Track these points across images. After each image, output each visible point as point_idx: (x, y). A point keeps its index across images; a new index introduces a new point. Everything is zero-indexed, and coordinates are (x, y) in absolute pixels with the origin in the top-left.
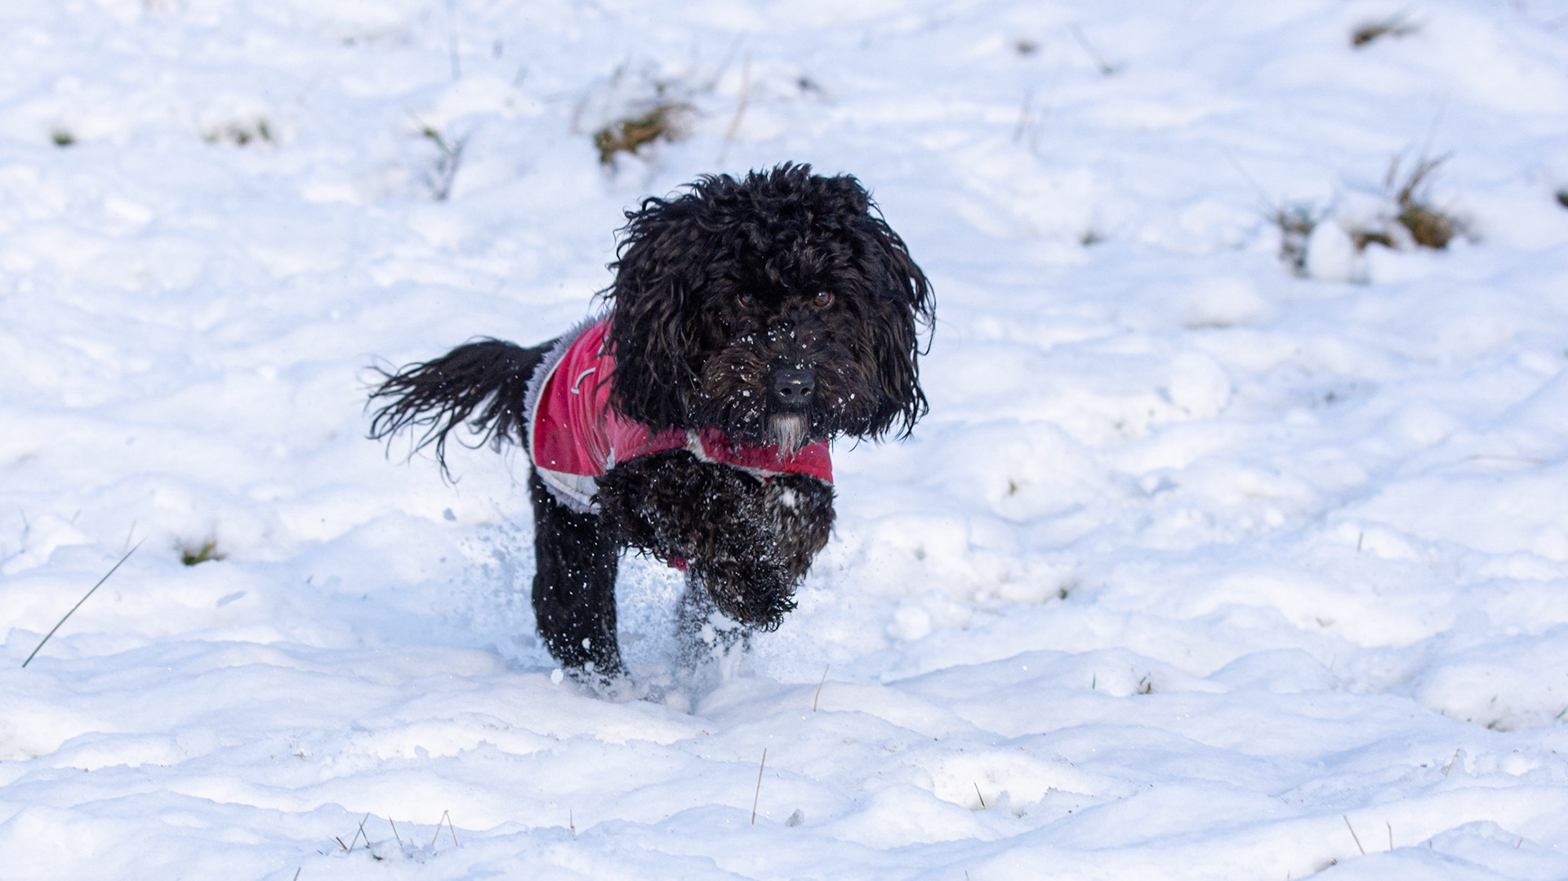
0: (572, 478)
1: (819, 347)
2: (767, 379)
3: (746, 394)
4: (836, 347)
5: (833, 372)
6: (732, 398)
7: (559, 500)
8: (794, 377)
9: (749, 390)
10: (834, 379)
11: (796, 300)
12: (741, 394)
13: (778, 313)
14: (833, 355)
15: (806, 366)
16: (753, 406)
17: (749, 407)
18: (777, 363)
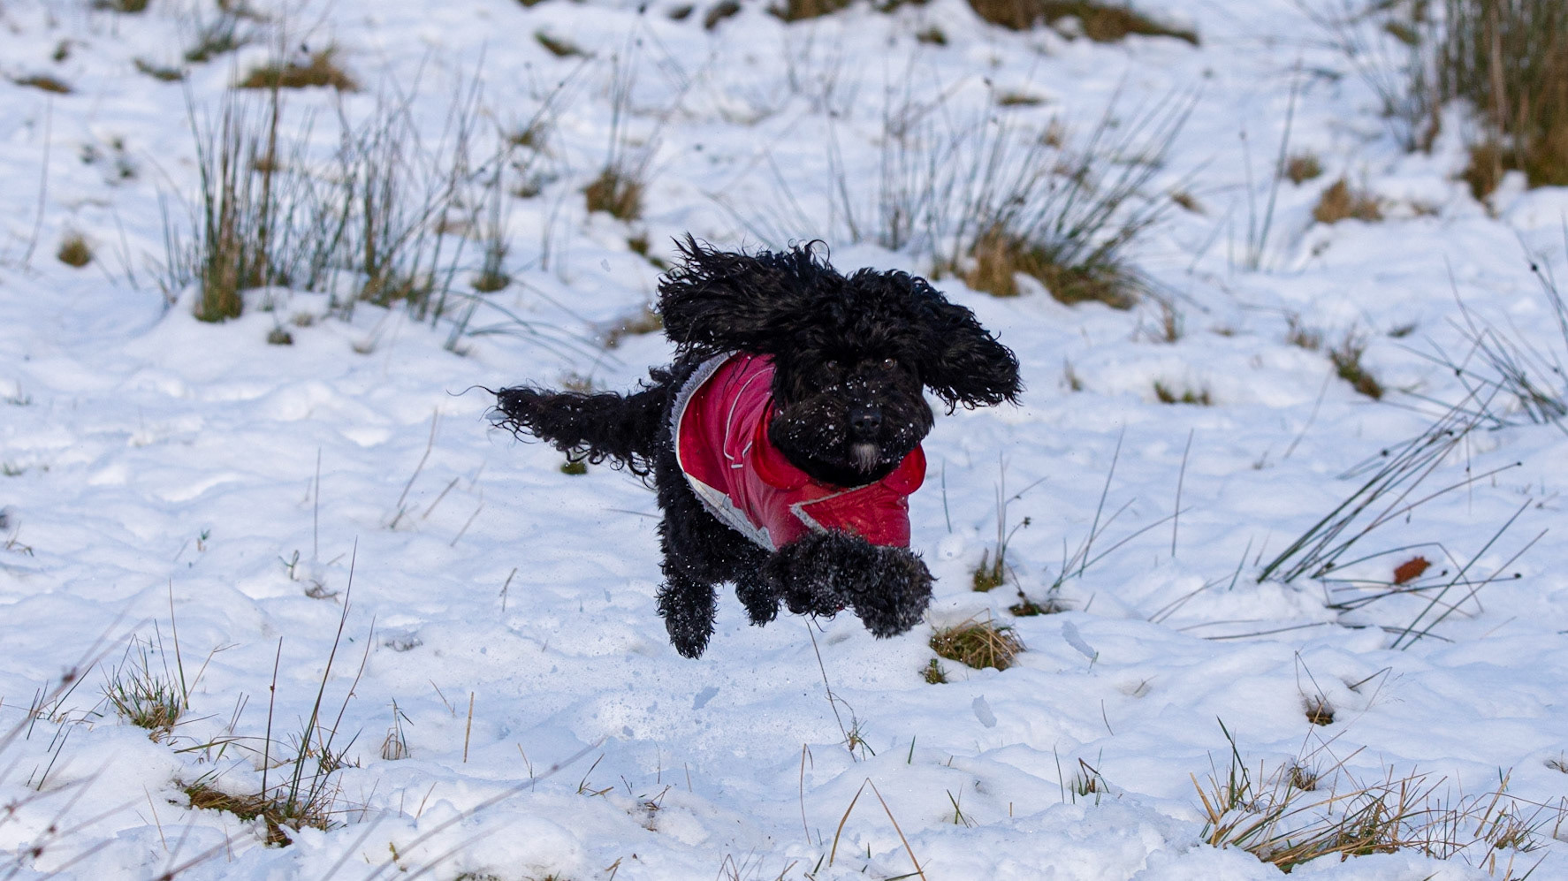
0: (718, 494)
1: (884, 392)
2: (846, 417)
3: (831, 427)
4: (899, 393)
5: (895, 411)
6: (822, 430)
7: (706, 509)
8: (865, 413)
9: (833, 424)
10: (896, 416)
11: (868, 363)
12: (828, 426)
13: (854, 371)
14: (894, 399)
15: (875, 406)
16: (836, 436)
17: (834, 437)
18: (854, 405)
